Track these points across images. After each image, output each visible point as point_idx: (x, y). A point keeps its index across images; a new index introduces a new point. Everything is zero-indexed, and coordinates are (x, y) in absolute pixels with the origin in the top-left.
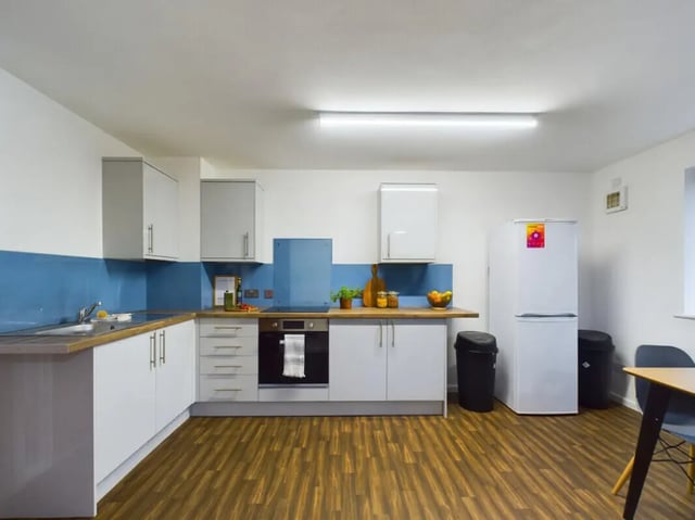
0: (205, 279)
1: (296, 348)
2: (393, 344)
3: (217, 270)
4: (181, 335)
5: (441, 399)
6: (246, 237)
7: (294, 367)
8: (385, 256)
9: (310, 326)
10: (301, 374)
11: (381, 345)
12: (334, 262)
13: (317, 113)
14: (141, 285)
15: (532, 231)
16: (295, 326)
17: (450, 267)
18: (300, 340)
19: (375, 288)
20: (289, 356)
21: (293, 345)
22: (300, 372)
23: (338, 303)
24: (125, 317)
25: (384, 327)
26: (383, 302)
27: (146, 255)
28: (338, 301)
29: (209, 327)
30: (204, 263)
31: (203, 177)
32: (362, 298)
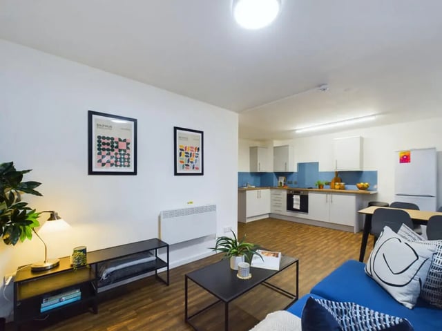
0: (275, 178)
1: (297, 200)
2: (332, 201)
3: (279, 174)
4: (266, 193)
6: (286, 164)
7: (297, 205)
8: (335, 168)
9: (302, 193)
10: (299, 208)
11: (327, 202)
12: (319, 171)
13: (295, 130)
14: (259, 179)
15: (403, 155)
16: (297, 192)
18: (298, 197)
20: (295, 202)
21: (296, 198)
22: (298, 207)
23: (318, 187)
24: (254, 187)
25: (328, 195)
26: (337, 187)
27: (258, 171)
29: (274, 191)
30: (275, 173)
31: (275, 145)
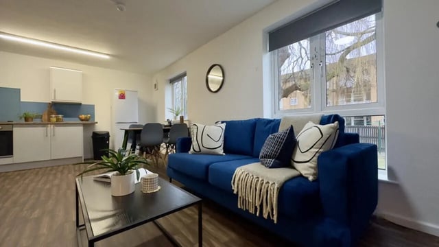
2: (54, 135)
5: (80, 156)
8: (53, 98)
11: (47, 136)
12: (22, 100)
15: (121, 93)
17: (94, 106)
19: (50, 114)
25: (49, 128)
26: (54, 119)
28: (23, 119)
32: (41, 118)
